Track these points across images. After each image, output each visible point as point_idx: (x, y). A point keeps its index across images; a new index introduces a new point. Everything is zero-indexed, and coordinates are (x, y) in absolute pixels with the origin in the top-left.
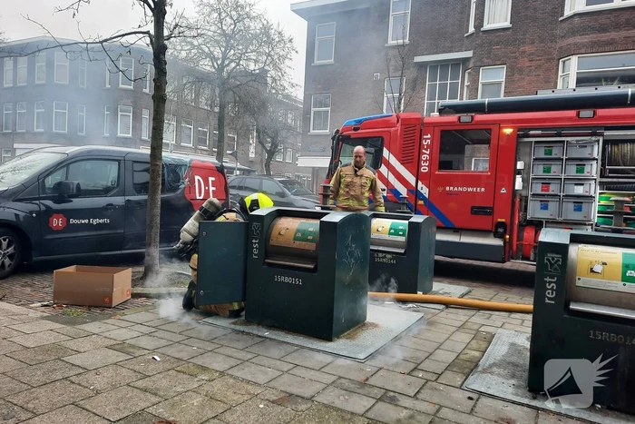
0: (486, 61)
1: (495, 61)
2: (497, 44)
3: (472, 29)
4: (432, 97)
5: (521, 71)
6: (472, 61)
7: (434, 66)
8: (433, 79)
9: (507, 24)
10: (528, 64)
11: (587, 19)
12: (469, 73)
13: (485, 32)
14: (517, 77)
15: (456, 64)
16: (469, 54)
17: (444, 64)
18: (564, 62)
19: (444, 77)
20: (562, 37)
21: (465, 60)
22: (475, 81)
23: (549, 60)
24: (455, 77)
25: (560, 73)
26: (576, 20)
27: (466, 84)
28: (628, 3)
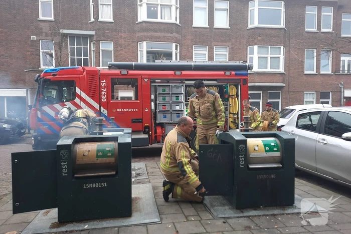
0: (102, 38)
1: (107, 39)
2: (108, 29)
3: (92, 20)
4: (73, 54)
5: (121, 45)
6: (95, 37)
7: (72, 36)
8: (72, 44)
9: (111, 20)
10: (123, 42)
11: (148, 24)
12: (94, 43)
13: (100, 22)
14: (119, 48)
15: (85, 37)
16: (93, 33)
17: (79, 37)
18: (140, 44)
19: (78, 44)
20: (138, 31)
21: (91, 36)
22: (98, 48)
23: (134, 42)
24: (85, 44)
25: (139, 49)
26: (144, 24)
27: (92, 49)
28: (163, 21)
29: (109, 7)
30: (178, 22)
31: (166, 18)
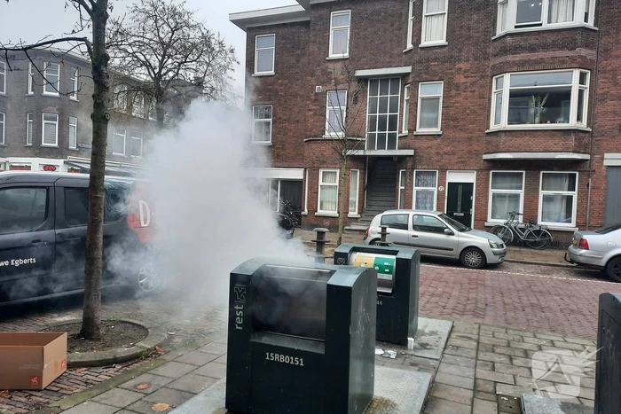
0: (424, 76)
1: (432, 78)
2: (435, 60)
3: (410, 46)
4: (373, 110)
5: (457, 86)
6: (411, 76)
7: (374, 80)
8: (374, 93)
9: (443, 42)
10: (463, 80)
11: (518, 38)
12: (408, 88)
13: (422, 48)
14: (453, 92)
15: (395, 78)
16: (408, 69)
17: (385, 79)
18: (497, 79)
19: (384, 91)
20: (495, 55)
21: (405, 75)
22: (414, 96)
23: (483, 77)
24: (394, 91)
25: (494, 90)
26: (509, 39)
27: (406, 98)
28: (553, 26)
29: (441, 18)
30: (590, 24)
31: (561, 18)
